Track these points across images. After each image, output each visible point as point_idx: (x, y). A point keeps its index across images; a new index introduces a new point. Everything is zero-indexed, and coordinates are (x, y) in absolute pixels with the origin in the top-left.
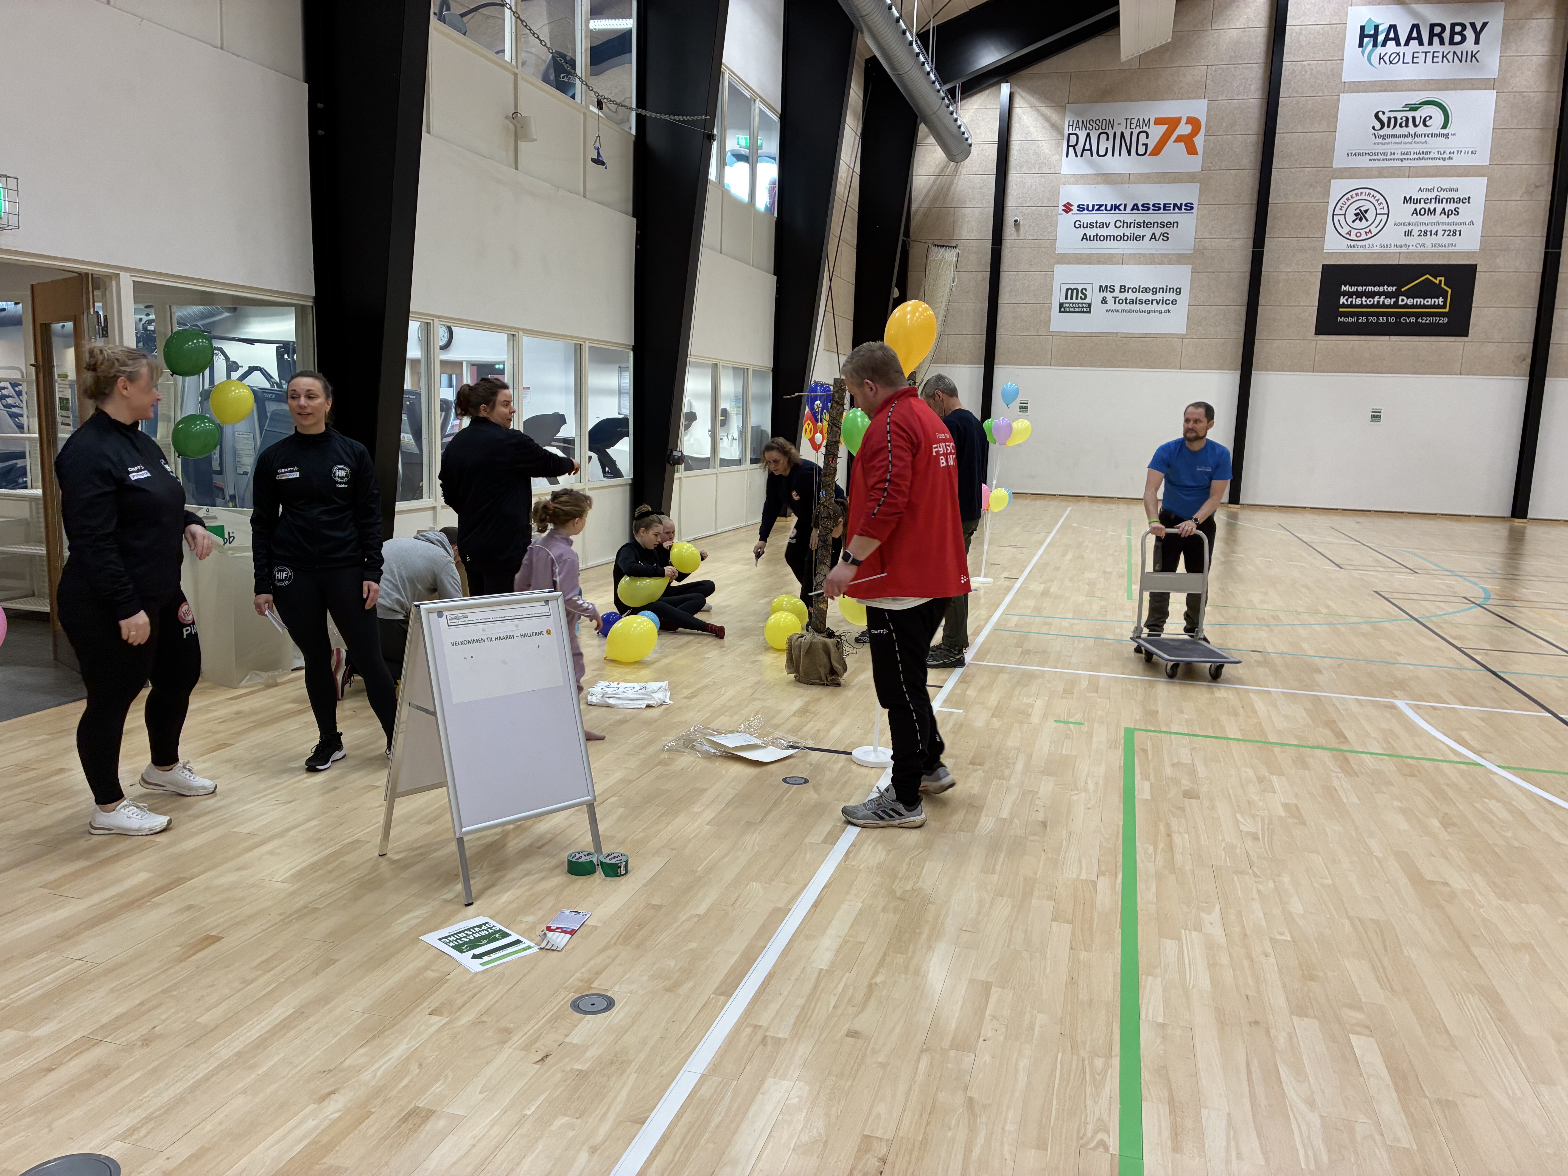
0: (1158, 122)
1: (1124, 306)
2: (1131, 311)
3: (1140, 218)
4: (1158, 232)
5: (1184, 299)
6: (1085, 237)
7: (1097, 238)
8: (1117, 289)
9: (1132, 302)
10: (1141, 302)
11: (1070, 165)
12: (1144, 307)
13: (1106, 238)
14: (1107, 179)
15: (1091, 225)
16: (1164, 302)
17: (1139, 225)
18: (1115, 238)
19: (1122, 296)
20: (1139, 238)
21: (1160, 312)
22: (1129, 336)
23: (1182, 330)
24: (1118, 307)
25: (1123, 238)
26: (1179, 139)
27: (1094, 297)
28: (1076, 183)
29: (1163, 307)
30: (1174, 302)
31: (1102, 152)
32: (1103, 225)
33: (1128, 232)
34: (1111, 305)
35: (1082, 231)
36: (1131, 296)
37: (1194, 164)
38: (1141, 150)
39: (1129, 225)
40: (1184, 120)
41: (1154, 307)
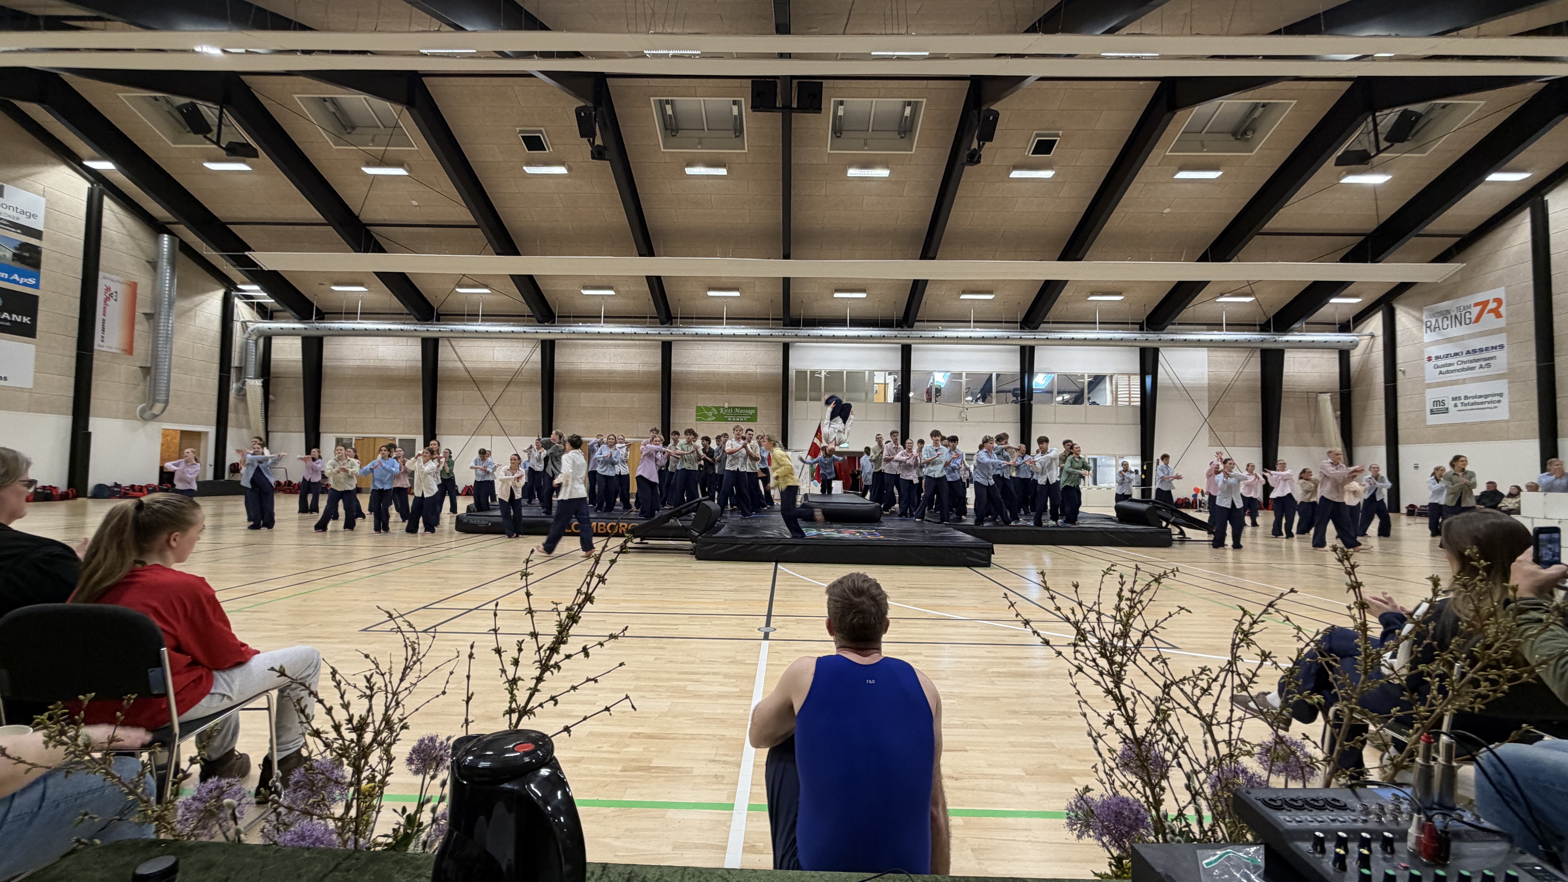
0: (1476, 305)
1: (1468, 407)
2: (1473, 410)
3: (1471, 357)
4: (1484, 363)
5: (1505, 400)
7: (1448, 372)
8: (1463, 398)
9: (1473, 404)
10: (1478, 404)
11: (1428, 337)
12: (1480, 406)
13: (1453, 371)
14: (1449, 340)
15: (1443, 366)
16: (1492, 402)
17: (1471, 362)
18: (1458, 371)
19: (1466, 401)
20: (1473, 368)
21: (1491, 408)
22: (1473, 424)
23: (1506, 417)
24: (1464, 408)
25: (1463, 370)
26: (1490, 311)
27: (1450, 404)
28: (1433, 345)
29: (1493, 405)
30: (1499, 401)
31: (1445, 327)
32: (1450, 365)
33: (1465, 366)
34: (1460, 407)
35: (1439, 370)
36: (1471, 401)
37: (1501, 323)
38: (1468, 321)
39: (1465, 362)
40: (1491, 301)
41: (1487, 405)
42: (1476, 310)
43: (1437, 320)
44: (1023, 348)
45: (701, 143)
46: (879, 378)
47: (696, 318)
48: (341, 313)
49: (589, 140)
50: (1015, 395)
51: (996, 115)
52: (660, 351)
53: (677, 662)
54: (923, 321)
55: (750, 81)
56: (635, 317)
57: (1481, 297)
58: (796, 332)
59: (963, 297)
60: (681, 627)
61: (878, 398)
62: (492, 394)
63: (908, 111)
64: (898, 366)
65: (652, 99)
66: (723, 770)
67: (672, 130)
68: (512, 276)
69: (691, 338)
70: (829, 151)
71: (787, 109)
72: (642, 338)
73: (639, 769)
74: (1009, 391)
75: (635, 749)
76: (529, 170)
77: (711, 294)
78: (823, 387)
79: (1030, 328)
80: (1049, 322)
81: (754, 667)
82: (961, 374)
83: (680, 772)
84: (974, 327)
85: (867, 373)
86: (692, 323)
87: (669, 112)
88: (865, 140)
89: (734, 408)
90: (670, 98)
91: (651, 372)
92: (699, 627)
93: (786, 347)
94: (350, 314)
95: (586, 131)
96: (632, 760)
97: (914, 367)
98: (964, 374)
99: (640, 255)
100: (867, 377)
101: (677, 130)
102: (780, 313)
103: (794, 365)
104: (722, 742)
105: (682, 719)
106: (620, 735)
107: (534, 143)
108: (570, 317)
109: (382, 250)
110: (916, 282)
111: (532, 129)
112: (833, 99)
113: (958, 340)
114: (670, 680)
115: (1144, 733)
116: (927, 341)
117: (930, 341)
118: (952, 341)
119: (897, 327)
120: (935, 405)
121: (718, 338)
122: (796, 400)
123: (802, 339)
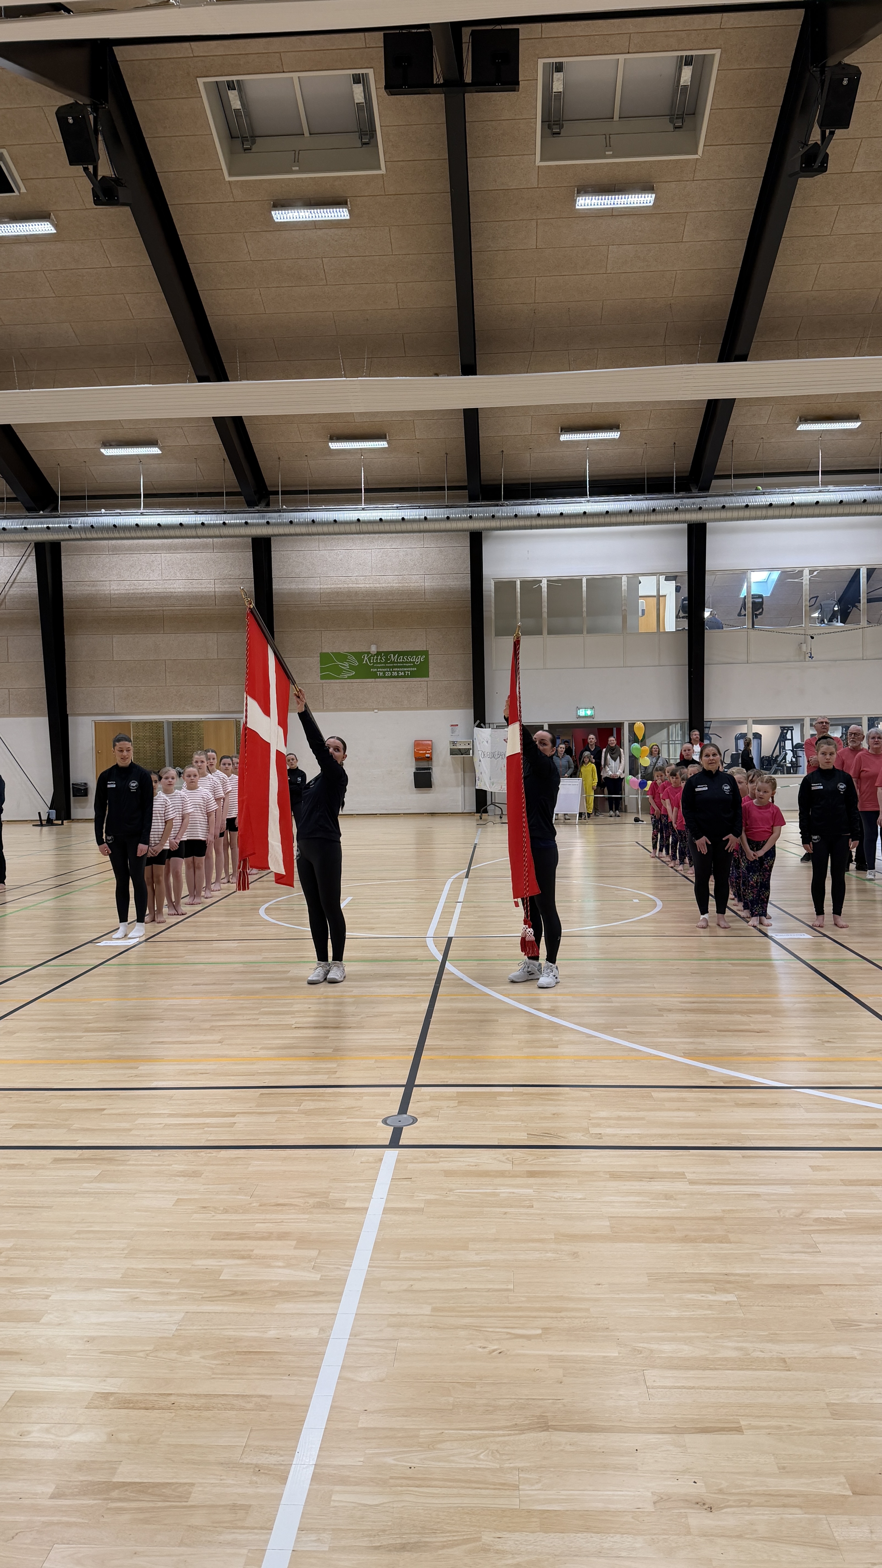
45: (297, 161)
46: (647, 587)
47: (312, 492)
49: (86, 169)
51: (855, 73)
52: (250, 554)
53: (215, 1209)
54: (728, 477)
55: (380, 37)
56: (201, 494)
58: (493, 510)
59: (802, 428)
61: (647, 624)
63: (687, 74)
64: (682, 565)
65: (201, 81)
66: (250, 1491)
67: (244, 139)
69: (304, 530)
70: (538, 163)
71: (454, 88)
72: (217, 532)
73: (85, 1492)
75: (91, 1437)
77: (334, 446)
78: (545, 610)
81: (358, 1218)
82: (801, 573)
84: (825, 484)
85: (624, 579)
86: (305, 502)
87: (236, 104)
88: (608, 136)
89: (387, 653)
90: (234, 78)
91: (236, 594)
93: (476, 540)
95: (79, 151)
96: (78, 1466)
97: (712, 562)
98: (806, 572)
99: (201, 379)
100: (624, 588)
101: (253, 138)
102: (461, 474)
103: (493, 571)
104: (264, 1415)
105: (196, 1357)
106: (69, 1400)
108: (82, 499)
110: (712, 405)
112: (540, 62)
113: (794, 510)
114: (192, 1254)
116: (735, 514)
117: (741, 513)
118: (783, 512)
119: (678, 491)
120: (752, 633)
121: (353, 528)
122: (496, 635)
123: (505, 523)
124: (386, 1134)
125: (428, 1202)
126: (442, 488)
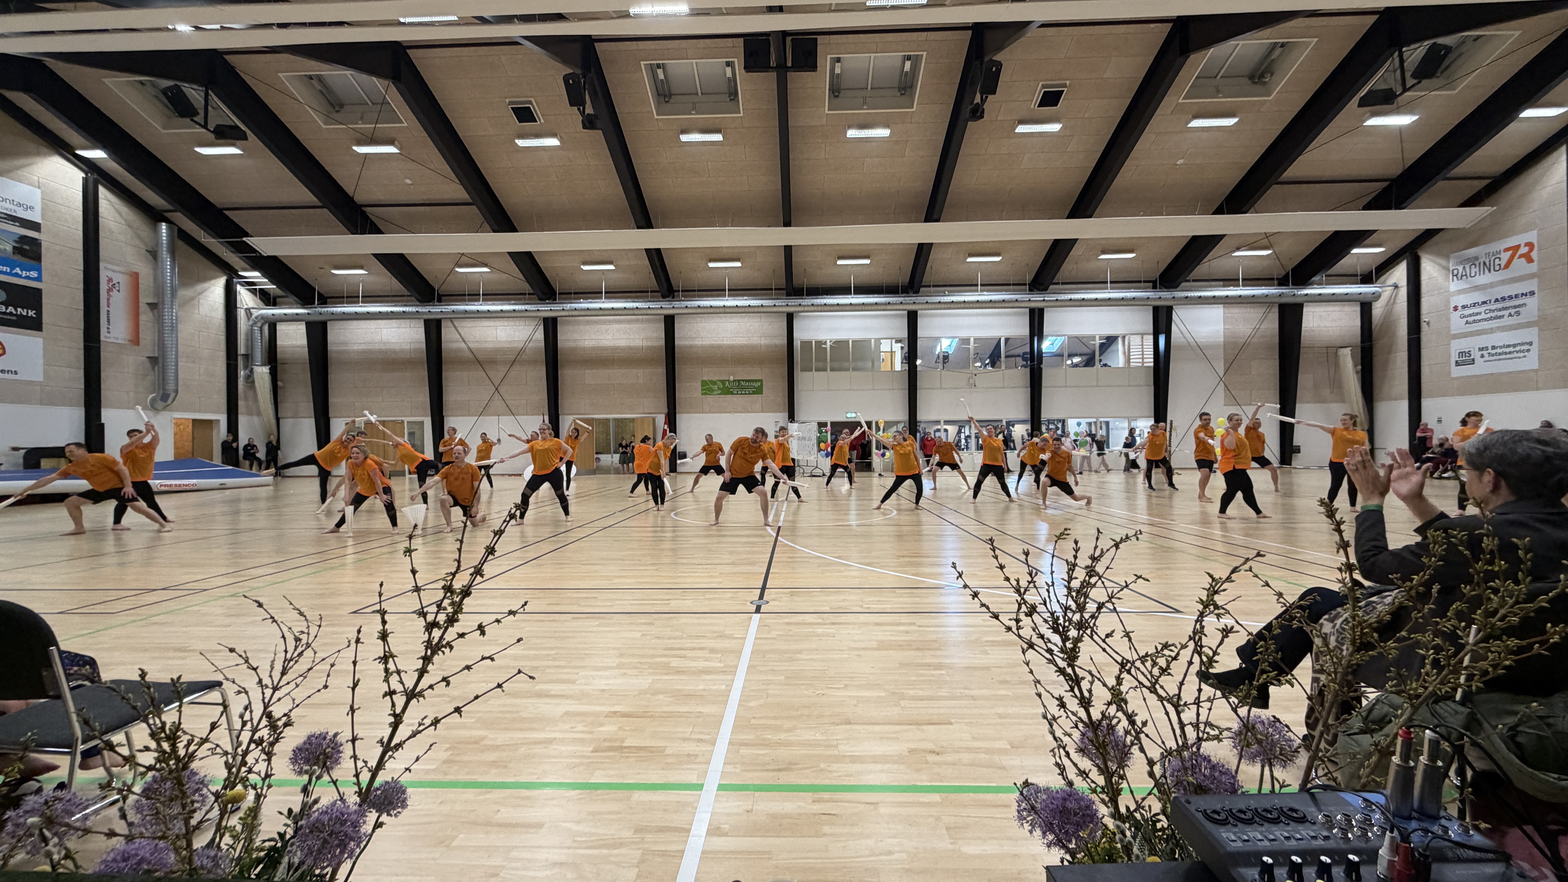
0: (1506, 250)
1: (1495, 357)
2: (1500, 360)
3: (1500, 305)
4: (1513, 311)
5: (1535, 348)
6: (1467, 323)
7: (1474, 322)
8: (1490, 348)
9: (1500, 354)
10: (1506, 353)
11: (1454, 286)
12: (1508, 356)
13: (1480, 321)
14: (1477, 288)
15: (1470, 315)
16: (1520, 351)
17: (1500, 310)
18: (1486, 320)
19: (1494, 352)
20: (1502, 317)
21: (1519, 358)
22: (1501, 374)
23: (1537, 367)
24: (1491, 358)
25: (1491, 319)
26: (1521, 256)
27: (1476, 355)
28: (1459, 294)
29: (1522, 355)
30: (1528, 350)
31: (1473, 275)
32: (1477, 314)
33: (1493, 315)
34: (1487, 358)
35: (1465, 319)
36: (1499, 351)
37: (1533, 268)
38: (1497, 268)
39: (1493, 311)
40: (1522, 245)
41: (1515, 355)
42: (1505, 256)
43: (1464, 268)
44: (1032, 311)
45: (695, 108)
46: (885, 346)
47: (699, 291)
48: (343, 297)
49: (579, 109)
50: (1024, 359)
51: (999, 65)
52: (663, 325)
53: (664, 638)
54: (929, 286)
55: (741, 40)
56: (637, 292)
57: (1512, 242)
58: (800, 301)
59: (969, 260)
60: (673, 603)
61: (885, 367)
62: (498, 374)
63: (908, 65)
64: (904, 334)
65: (642, 63)
66: (697, 749)
67: (665, 96)
68: (511, 254)
69: (694, 311)
70: (827, 112)
71: (782, 69)
72: (645, 312)
73: (610, 749)
74: (1019, 356)
75: (609, 728)
76: (521, 143)
77: (711, 265)
78: (829, 357)
79: (1039, 290)
80: (1058, 284)
81: (741, 641)
82: (969, 340)
83: (652, 752)
84: (981, 291)
85: (872, 341)
86: (694, 296)
87: (661, 76)
88: (865, 98)
89: (739, 381)
90: (661, 62)
91: (654, 347)
92: (690, 602)
93: (790, 318)
94: (352, 298)
95: (576, 99)
96: (605, 740)
97: (920, 333)
98: (972, 340)
99: (638, 228)
100: (872, 346)
101: (671, 95)
102: (782, 282)
103: (799, 336)
104: (701, 720)
105: (661, 697)
106: (596, 714)
107: (524, 114)
108: (571, 293)
109: (379, 231)
110: (921, 246)
111: (521, 99)
112: (829, 57)
113: (965, 305)
114: (653, 656)
115: (1100, 717)
116: (933, 306)
117: (937, 306)
118: (959, 306)
119: (902, 293)
120: (943, 372)
121: (721, 310)
122: (802, 371)
123: (806, 309)
124: (754, 608)
125: (779, 635)
126: (771, 289)
